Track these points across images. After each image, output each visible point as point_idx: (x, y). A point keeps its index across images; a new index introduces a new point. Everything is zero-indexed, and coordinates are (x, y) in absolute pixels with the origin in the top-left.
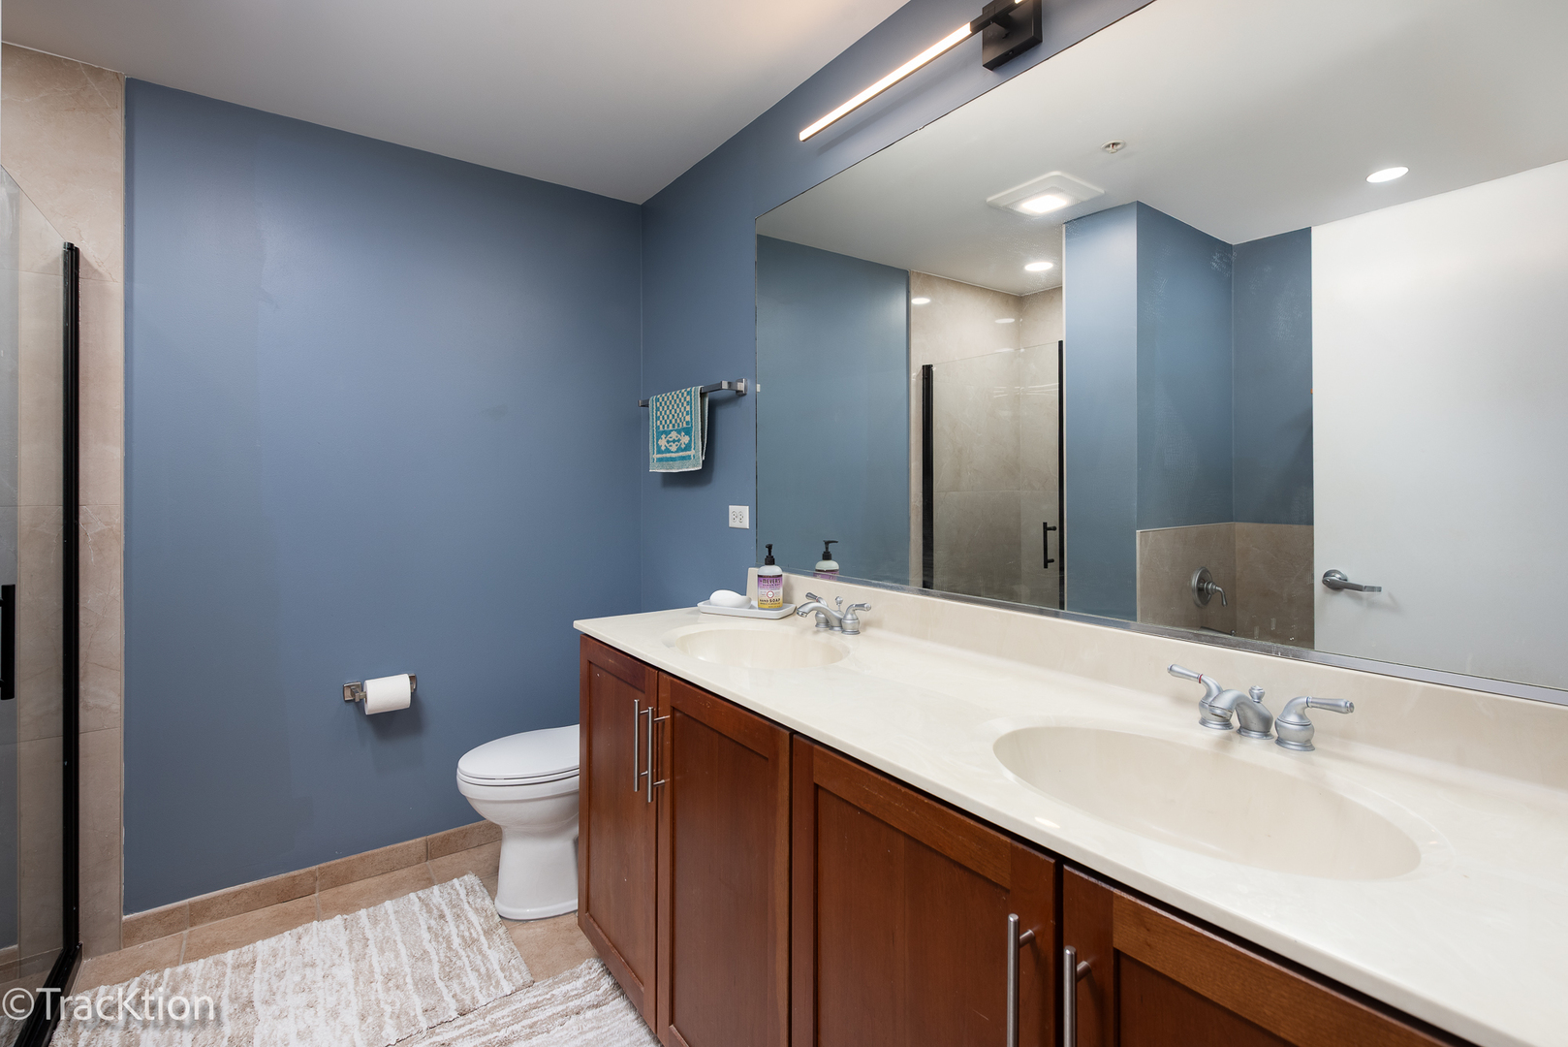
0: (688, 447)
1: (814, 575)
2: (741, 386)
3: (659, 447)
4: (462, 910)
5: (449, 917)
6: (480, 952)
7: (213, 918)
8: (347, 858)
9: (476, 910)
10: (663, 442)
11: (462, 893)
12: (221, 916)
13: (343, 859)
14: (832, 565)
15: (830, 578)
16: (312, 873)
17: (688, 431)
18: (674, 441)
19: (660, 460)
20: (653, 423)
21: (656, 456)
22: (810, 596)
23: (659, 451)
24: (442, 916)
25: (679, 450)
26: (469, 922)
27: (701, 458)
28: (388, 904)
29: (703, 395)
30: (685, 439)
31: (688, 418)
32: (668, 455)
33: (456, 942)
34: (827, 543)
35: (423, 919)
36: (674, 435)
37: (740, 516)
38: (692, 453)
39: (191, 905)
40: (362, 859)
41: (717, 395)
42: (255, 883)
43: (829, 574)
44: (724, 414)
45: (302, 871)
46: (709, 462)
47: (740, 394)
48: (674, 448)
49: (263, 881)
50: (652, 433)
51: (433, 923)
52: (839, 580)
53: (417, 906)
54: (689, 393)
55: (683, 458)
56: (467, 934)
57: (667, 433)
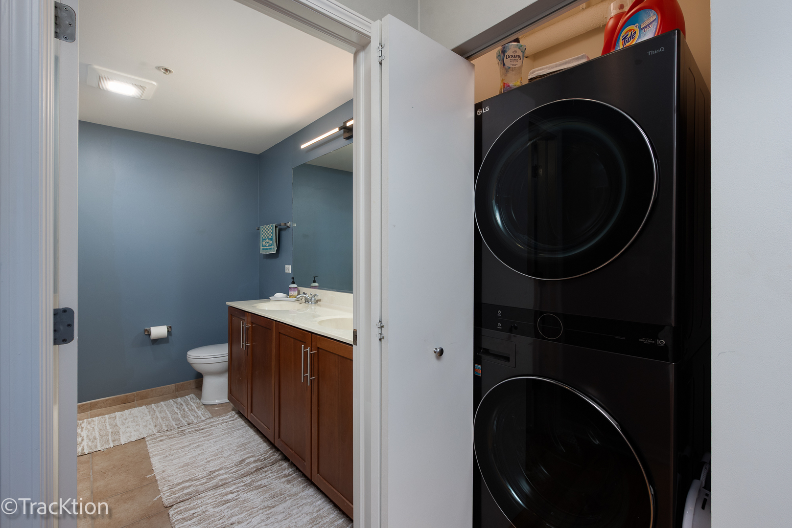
0: (271, 245)
1: (310, 288)
2: (289, 225)
3: (263, 244)
4: (189, 403)
5: (184, 404)
6: (195, 412)
7: (98, 408)
8: (147, 390)
9: (194, 403)
10: (264, 243)
11: (189, 399)
12: (101, 407)
13: (145, 390)
14: (316, 284)
15: (315, 288)
16: (134, 395)
17: (271, 239)
18: (267, 243)
19: (263, 249)
20: (261, 236)
21: (262, 248)
22: (304, 293)
23: (263, 246)
24: (182, 404)
25: (269, 246)
26: (191, 405)
27: (276, 249)
28: (162, 403)
29: (276, 227)
30: (271, 242)
31: (271, 235)
32: (265, 248)
33: (186, 410)
34: (315, 277)
35: (175, 406)
36: (267, 240)
37: (289, 269)
38: (273, 247)
39: (91, 403)
40: (152, 390)
41: (281, 227)
42: (113, 397)
43: (315, 287)
44: (284, 233)
45: (130, 394)
46: (278, 250)
47: (288, 227)
48: (267, 245)
49: (116, 396)
50: (261, 239)
51: (178, 406)
52: (318, 289)
53: (172, 403)
54: (272, 226)
55: (270, 249)
56: (190, 408)
57: (266, 239)
